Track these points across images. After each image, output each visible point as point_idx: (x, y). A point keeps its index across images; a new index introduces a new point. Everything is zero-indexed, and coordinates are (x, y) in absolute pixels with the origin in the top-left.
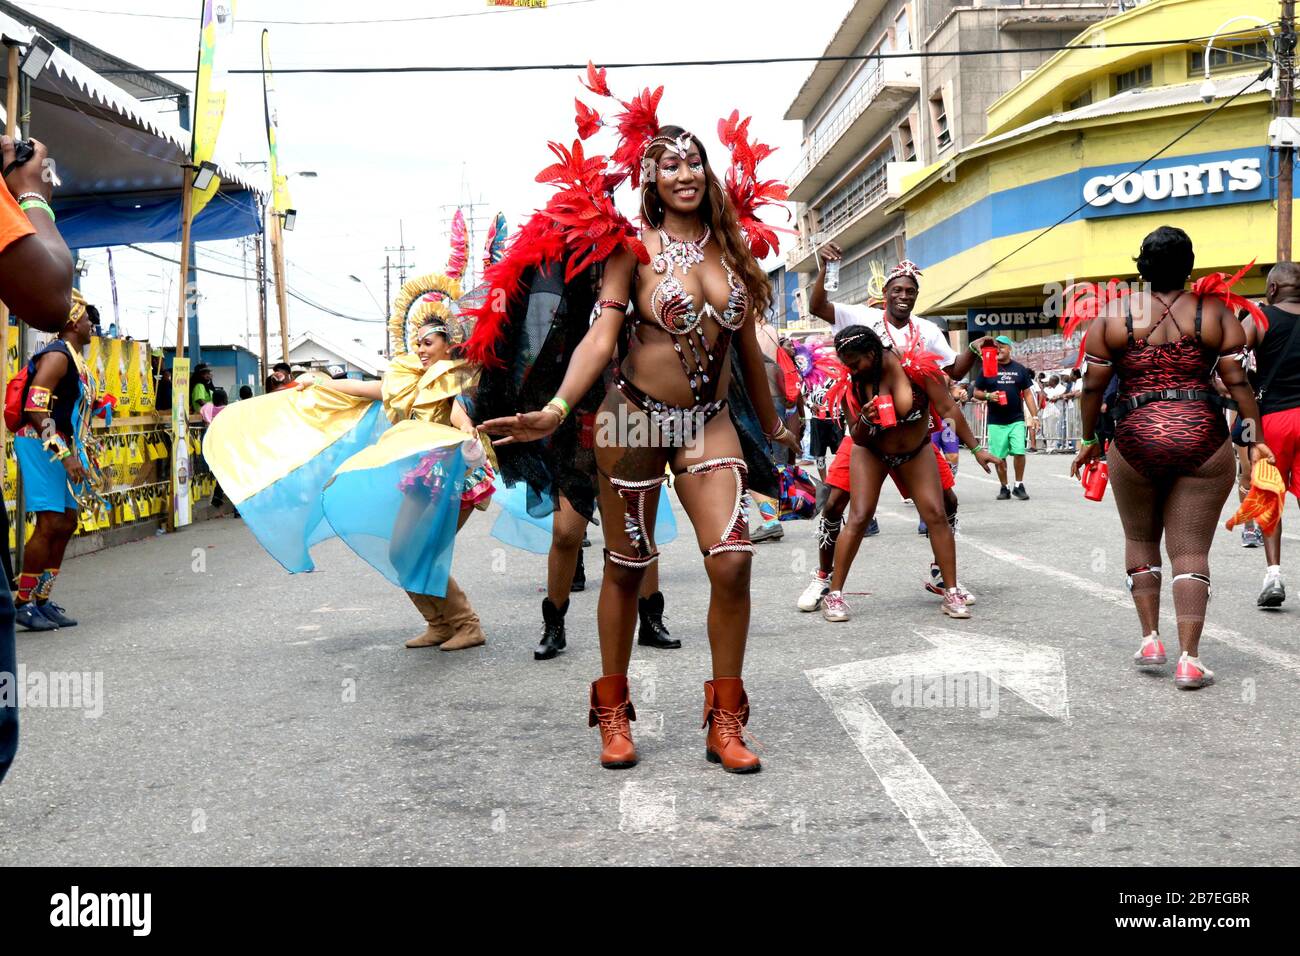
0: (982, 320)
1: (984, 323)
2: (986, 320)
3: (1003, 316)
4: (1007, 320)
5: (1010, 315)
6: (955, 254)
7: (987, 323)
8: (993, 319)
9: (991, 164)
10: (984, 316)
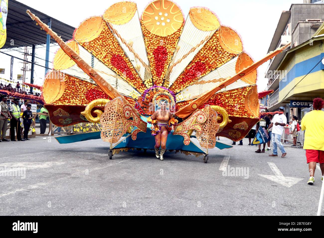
0: (294, 104)
1: (295, 105)
2: (296, 104)
3: (301, 103)
4: (302, 104)
5: (303, 103)
6: (288, 84)
7: (296, 105)
8: (298, 104)
9: (296, 55)
10: (295, 103)
